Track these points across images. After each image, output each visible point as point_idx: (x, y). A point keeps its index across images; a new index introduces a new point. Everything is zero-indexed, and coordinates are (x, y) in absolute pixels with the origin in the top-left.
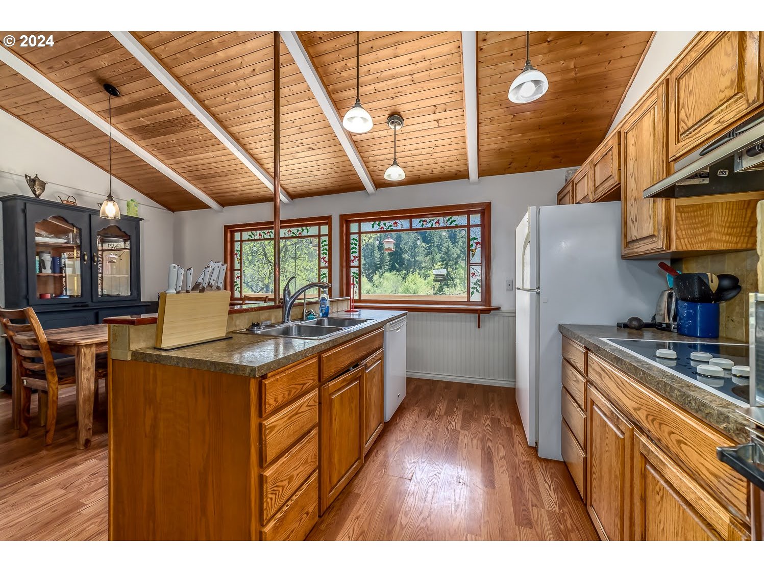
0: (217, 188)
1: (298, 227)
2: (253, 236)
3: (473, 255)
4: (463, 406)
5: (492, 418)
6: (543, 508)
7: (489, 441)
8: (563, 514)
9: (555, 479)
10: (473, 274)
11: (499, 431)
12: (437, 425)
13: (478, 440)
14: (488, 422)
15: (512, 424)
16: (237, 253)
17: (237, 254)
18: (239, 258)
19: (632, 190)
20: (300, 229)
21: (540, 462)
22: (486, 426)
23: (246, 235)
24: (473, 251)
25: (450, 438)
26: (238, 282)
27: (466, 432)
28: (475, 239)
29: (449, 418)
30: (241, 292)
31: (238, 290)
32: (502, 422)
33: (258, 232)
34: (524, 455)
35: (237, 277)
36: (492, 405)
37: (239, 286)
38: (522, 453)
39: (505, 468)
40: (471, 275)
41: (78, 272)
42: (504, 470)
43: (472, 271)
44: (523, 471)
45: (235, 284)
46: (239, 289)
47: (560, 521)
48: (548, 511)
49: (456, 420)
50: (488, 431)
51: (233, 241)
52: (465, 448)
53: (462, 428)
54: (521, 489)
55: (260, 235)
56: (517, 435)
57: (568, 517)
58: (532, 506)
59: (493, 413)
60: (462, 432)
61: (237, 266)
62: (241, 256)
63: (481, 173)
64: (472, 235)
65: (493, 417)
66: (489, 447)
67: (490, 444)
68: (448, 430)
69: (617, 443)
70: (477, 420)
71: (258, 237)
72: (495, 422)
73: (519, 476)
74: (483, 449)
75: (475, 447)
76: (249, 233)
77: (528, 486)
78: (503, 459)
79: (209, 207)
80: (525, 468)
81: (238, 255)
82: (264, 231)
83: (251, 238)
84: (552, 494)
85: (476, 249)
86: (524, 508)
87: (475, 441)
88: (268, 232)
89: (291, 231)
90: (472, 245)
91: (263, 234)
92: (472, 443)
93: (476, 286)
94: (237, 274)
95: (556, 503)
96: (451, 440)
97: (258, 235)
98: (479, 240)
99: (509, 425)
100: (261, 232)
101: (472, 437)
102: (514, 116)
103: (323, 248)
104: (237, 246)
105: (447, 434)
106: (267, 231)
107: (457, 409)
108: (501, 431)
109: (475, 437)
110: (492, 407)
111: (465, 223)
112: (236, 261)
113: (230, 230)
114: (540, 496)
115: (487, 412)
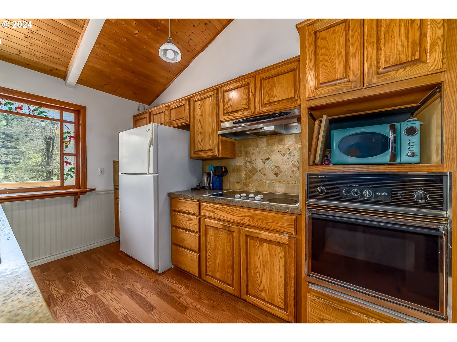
3: (67, 146)
4: (79, 277)
5: (111, 271)
6: (183, 295)
7: (124, 285)
8: (192, 291)
9: (174, 279)
10: (67, 163)
11: (123, 275)
12: (69, 305)
13: (116, 290)
14: (111, 275)
15: (127, 266)
19: (199, 128)
21: (161, 276)
22: (112, 278)
24: (66, 143)
25: (93, 305)
27: (102, 291)
28: (68, 132)
29: (76, 292)
32: (120, 269)
34: (151, 278)
36: (102, 263)
38: (149, 278)
39: (149, 293)
40: (64, 163)
42: (150, 294)
43: (65, 160)
44: (159, 286)
47: (193, 295)
48: (186, 295)
49: (84, 289)
50: (117, 280)
52: (113, 301)
53: (95, 291)
54: (167, 296)
56: (137, 271)
57: (194, 290)
58: (179, 299)
59: (109, 267)
60: (98, 294)
63: (81, 81)
64: (66, 129)
65: (111, 269)
66: (128, 289)
67: (126, 287)
68: (84, 301)
69: (229, 238)
70: (101, 278)
72: (116, 271)
73: (159, 290)
74: (126, 293)
75: (119, 296)
77: (169, 291)
78: (143, 289)
80: (158, 285)
84: (180, 286)
85: (69, 142)
86: (177, 303)
87: (115, 292)
90: (66, 138)
92: (114, 295)
93: (69, 173)
95: (185, 289)
96: (95, 305)
98: (73, 135)
99: (127, 268)
101: (110, 291)
102: (122, 55)
105: (86, 304)
107: (75, 281)
108: (125, 274)
109: (112, 290)
110: (104, 264)
111: (58, 117)
114: (177, 291)
115: (103, 269)
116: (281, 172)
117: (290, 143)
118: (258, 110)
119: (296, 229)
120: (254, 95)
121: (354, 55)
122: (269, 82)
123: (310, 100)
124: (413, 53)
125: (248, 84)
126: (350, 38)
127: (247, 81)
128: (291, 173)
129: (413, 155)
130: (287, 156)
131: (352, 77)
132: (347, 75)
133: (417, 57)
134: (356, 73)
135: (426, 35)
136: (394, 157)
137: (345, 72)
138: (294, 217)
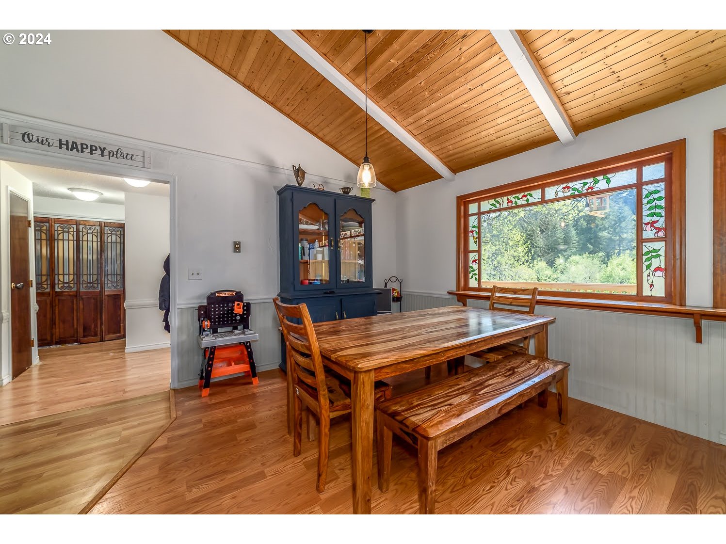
0: (457, 145)
1: (584, 179)
2: (498, 205)
16: (474, 229)
17: (472, 232)
18: (476, 236)
20: (590, 181)
23: (486, 205)
26: (475, 267)
30: (479, 280)
31: (474, 278)
33: (505, 199)
35: (473, 262)
37: (476, 272)
41: (327, 258)
45: (470, 270)
46: (477, 277)
51: (467, 215)
55: (509, 201)
61: (473, 246)
62: (479, 233)
71: (505, 205)
76: (492, 201)
79: (441, 177)
81: (475, 232)
82: (517, 195)
83: (494, 208)
88: (523, 196)
89: (568, 188)
91: (514, 200)
94: (472, 256)
97: (506, 201)
100: (511, 198)
103: (648, 206)
104: (473, 221)
106: (523, 194)
112: (472, 241)
113: (463, 201)
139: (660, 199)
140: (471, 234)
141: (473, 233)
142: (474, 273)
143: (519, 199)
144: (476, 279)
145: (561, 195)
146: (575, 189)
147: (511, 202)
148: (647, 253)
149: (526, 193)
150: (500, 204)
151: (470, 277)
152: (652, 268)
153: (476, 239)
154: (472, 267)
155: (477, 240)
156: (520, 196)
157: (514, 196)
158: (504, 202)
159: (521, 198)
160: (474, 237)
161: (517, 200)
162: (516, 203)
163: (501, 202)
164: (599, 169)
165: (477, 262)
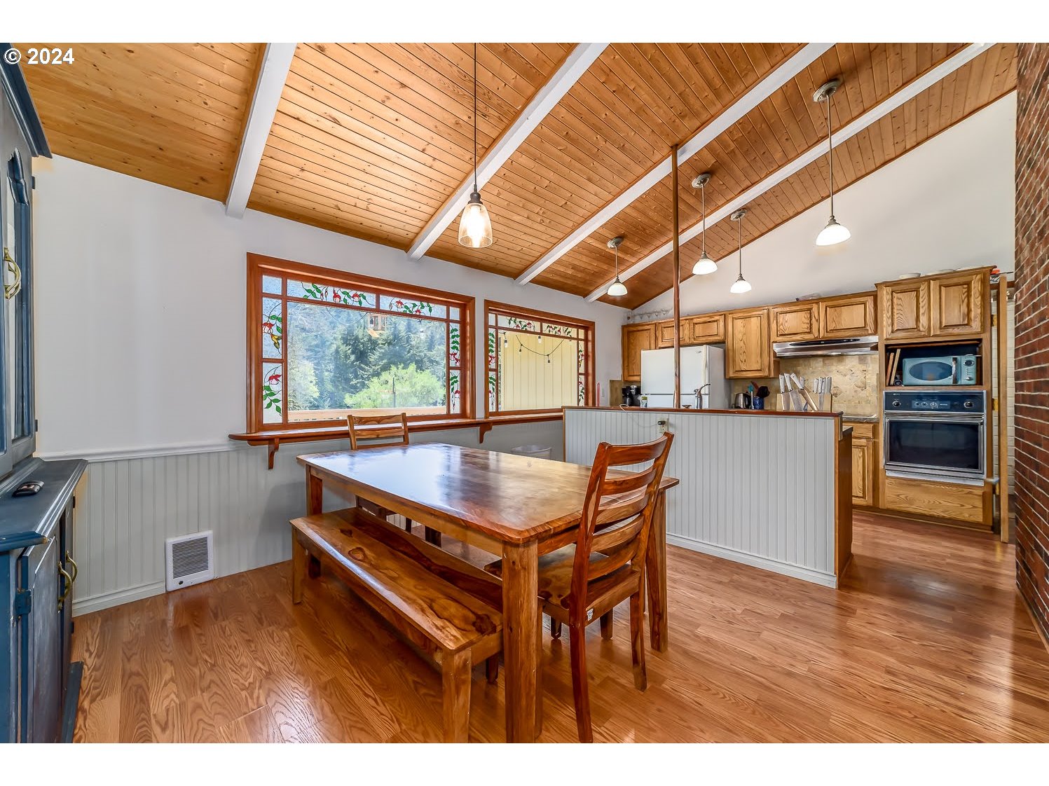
2: (318, 295)
16: (273, 322)
18: (278, 334)
20: (418, 303)
23: (297, 288)
26: (276, 387)
30: (284, 412)
31: (274, 405)
33: (330, 289)
35: (272, 378)
37: (279, 396)
45: (267, 392)
46: (280, 404)
55: (336, 295)
61: (271, 352)
62: (284, 331)
71: (330, 298)
76: (309, 286)
81: (274, 328)
82: (348, 291)
83: (311, 297)
88: (355, 295)
89: (402, 304)
91: (343, 296)
94: (270, 369)
97: (331, 293)
100: (339, 291)
103: (453, 340)
104: (271, 306)
106: (354, 292)
112: (269, 341)
116: (841, 392)
117: (853, 364)
118: (821, 336)
119: (874, 434)
120: (818, 321)
121: (923, 314)
122: (836, 310)
123: (887, 339)
124: (964, 320)
125: (810, 310)
126: (920, 302)
127: (809, 307)
128: (853, 394)
129: (970, 379)
130: (848, 376)
131: (921, 329)
132: (918, 326)
133: (966, 322)
134: (925, 325)
135: (971, 310)
136: (955, 380)
137: (917, 324)
138: (872, 425)
139: (457, 336)
140: (266, 329)
141: (270, 327)
142: (272, 398)
143: (349, 297)
144: (278, 409)
145: (394, 309)
146: (406, 307)
147: (340, 297)
148: (452, 378)
149: (359, 293)
150: (322, 295)
151: (265, 406)
152: (454, 391)
153: (277, 339)
154: (268, 388)
155: (280, 341)
156: (352, 293)
157: (343, 290)
158: (329, 293)
159: (353, 297)
160: (272, 335)
161: (346, 298)
162: (345, 300)
163: (324, 292)
164: (432, 297)
165: (280, 379)
